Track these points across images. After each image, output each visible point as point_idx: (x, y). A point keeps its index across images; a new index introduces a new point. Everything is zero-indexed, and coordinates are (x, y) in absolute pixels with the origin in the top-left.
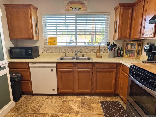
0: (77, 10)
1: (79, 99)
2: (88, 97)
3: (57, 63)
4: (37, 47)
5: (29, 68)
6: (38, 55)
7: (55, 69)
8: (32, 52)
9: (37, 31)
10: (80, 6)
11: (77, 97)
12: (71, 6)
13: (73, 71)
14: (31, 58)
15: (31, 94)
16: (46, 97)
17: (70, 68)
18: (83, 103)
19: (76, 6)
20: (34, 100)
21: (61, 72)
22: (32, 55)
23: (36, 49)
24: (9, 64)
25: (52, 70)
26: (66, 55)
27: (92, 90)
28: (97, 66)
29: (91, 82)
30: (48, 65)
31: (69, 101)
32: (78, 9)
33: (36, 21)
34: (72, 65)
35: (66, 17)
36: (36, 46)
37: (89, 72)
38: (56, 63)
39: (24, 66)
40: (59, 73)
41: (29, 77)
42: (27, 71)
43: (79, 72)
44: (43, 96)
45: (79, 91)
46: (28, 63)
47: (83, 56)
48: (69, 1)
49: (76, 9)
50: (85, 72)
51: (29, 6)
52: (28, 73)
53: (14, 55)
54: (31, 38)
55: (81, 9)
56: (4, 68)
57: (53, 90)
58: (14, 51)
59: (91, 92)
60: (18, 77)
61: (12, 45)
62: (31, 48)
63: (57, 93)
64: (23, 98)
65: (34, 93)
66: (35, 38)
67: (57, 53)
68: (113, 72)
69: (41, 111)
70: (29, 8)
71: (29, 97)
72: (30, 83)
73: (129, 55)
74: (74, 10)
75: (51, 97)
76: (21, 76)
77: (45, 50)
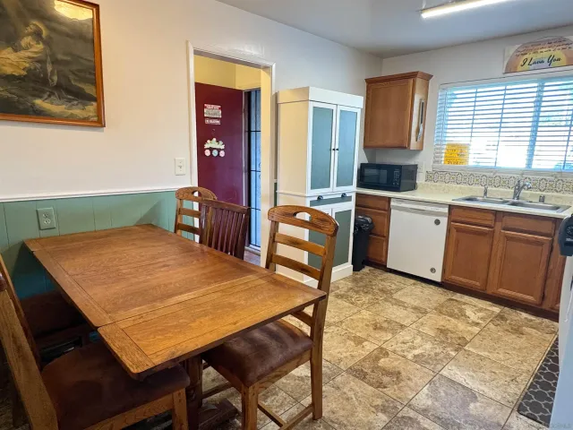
1: (497, 309)
2: (524, 315)
3: (451, 207)
4: (416, 166)
5: (389, 210)
6: (413, 187)
7: (444, 221)
8: (400, 177)
9: (421, 129)
10: (558, 53)
11: (489, 305)
12: (525, 57)
13: (494, 232)
14: (397, 189)
15: (381, 266)
16: (412, 281)
17: (487, 223)
18: (501, 317)
20: (387, 279)
21: (458, 230)
22: (400, 182)
23: (412, 172)
25: (437, 222)
26: (485, 193)
27: (543, 297)
29: (542, 273)
30: (429, 208)
32: (550, 62)
33: (423, 106)
34: (491, 217)
35: (508, 87)
36: (413, 163)
37: (541, 244)
38: (450, 205)
39: (381, 204)
40: (454, 232)
41: (385, 230)
42: (384, 215)
43: (509, 238)
44: (407, 279)
45: (500, 290)
46: (389, 199)
49: (542, 62)
50: (528, 241)
51: (413, 75)
52: (386, 220)
53: (366, 180)
54: (403, 147)
55: (559, 60)
56: (349, 199)
57: (433, 270)
58: (368, 172)
59: (541, 304)
60: (367, 222)
61: (366, 161)
62: (400, 167)
64: (367, 269)
65: (389, 266)
66: (414, 145)
67: (463, 186)
70: (411, 81)
71: (378, 272)
72: (384, 244)
74: (534, 66)
75: (423, 284)
76: (372, 223)
77: (433, 176)
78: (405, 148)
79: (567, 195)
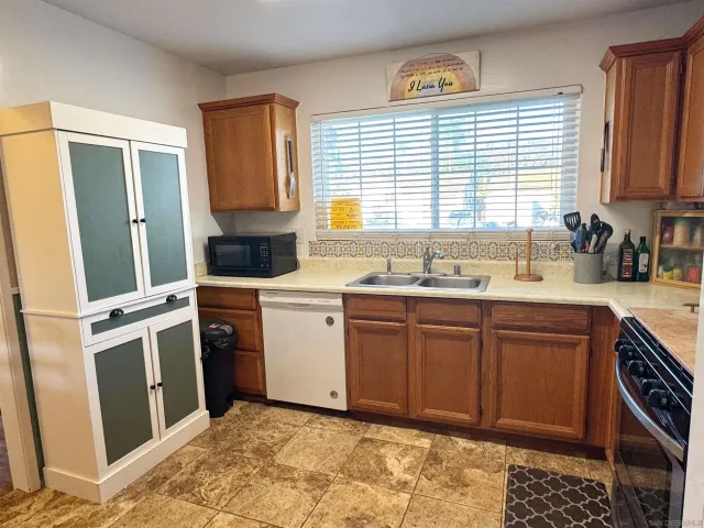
0: (437, 90)
1: (425, 442)
2: (462, 443)
3: (346, 297)
4: (293, 236)
5: (258, 309)
6: (293, 266)
7: (339, 318)
8: (270, 254)
9: (293, 180)
10: (449, 75)
11: (416, 435)
12: (412, 79)
13: (407, 326)
14: (267, 273)
15: (259, 398)
16: (307, 416)
17: (394, 315)
18: (434, 458)
19: (433, 76)
20: (267, 422)
21: (360, 329)
22: (270, 263)
23: (288, 243)
24: (201, 290)
25: (330, 321)
26: (389, 269)
27: (481, 413)
28: (498, 316)
29: (475, 379)
30: (315, 301)
31: (384, 443)
32: (441, 86)
33: (291, 147)
34: (401, 306)
35: (397, 120)
36: (290, 231)
37: (468, 338)
38: (344, 295)
39: (245, 300)
40: (354, 333)
41: (257, 341)
42: (251, 317)
43: (426, 334)
44: (297, 413)
45: (427, 411)
46: (255, 292)
47: (458, 271)
48: (402, 64)
49: (432, 87)
50: (452, 337)
51: (267, 100)
52: (256, 323)
53: (220, 263)
54: (270, 207)
55: (451, 84)
56: (185, 302)
57: (334, 394)
58: (221, 249)
59: (479, 423)
60: (225, 334)
61: (217, 231)
62: (267, 240)
63: (344, 407)
64: (236, 408)
65: (270, 396)
66: (284, 203)
67: (360, 259)
68: (574, 345)
69: (280, 459)
70: (267, 107)
71: (256, 407)
72: (258, 362)
73: (676, 271)
74: (424, 92)
75: (324, 419)
76: (234, 332)
77: (319, 247)
78: (272, 209)
79: (483, 261)
